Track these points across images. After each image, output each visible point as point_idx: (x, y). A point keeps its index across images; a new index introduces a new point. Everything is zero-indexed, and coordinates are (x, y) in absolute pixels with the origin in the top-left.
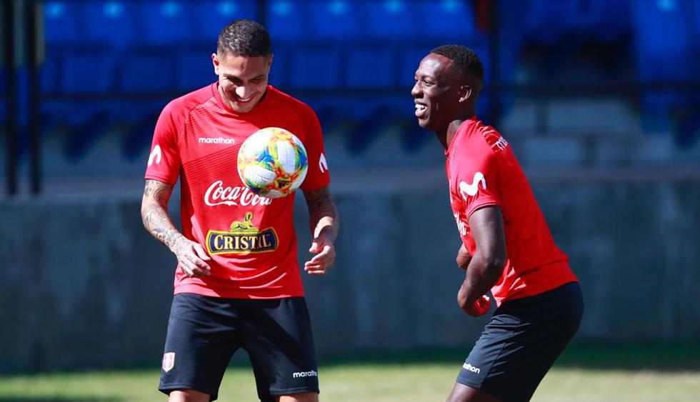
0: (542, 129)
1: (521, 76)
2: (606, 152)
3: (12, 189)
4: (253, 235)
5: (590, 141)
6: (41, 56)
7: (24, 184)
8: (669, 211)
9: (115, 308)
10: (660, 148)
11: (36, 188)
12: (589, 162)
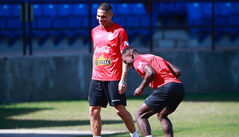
0: (163, 38)
1: (158, 24)
2: (180, 44)
3: (25, 53)
4: (103, 60)
5: (176, 41)
6: (32, 19)
7: (28, 52)
8: (197, 59)
9: (51, 85)
10: (194, 43)
11: (31, 53)
12: (176, 46)
